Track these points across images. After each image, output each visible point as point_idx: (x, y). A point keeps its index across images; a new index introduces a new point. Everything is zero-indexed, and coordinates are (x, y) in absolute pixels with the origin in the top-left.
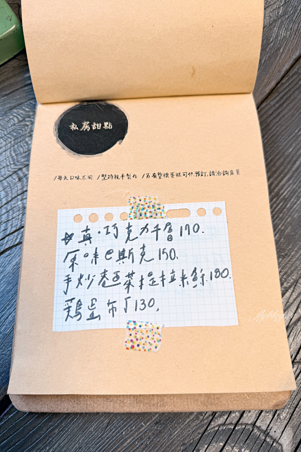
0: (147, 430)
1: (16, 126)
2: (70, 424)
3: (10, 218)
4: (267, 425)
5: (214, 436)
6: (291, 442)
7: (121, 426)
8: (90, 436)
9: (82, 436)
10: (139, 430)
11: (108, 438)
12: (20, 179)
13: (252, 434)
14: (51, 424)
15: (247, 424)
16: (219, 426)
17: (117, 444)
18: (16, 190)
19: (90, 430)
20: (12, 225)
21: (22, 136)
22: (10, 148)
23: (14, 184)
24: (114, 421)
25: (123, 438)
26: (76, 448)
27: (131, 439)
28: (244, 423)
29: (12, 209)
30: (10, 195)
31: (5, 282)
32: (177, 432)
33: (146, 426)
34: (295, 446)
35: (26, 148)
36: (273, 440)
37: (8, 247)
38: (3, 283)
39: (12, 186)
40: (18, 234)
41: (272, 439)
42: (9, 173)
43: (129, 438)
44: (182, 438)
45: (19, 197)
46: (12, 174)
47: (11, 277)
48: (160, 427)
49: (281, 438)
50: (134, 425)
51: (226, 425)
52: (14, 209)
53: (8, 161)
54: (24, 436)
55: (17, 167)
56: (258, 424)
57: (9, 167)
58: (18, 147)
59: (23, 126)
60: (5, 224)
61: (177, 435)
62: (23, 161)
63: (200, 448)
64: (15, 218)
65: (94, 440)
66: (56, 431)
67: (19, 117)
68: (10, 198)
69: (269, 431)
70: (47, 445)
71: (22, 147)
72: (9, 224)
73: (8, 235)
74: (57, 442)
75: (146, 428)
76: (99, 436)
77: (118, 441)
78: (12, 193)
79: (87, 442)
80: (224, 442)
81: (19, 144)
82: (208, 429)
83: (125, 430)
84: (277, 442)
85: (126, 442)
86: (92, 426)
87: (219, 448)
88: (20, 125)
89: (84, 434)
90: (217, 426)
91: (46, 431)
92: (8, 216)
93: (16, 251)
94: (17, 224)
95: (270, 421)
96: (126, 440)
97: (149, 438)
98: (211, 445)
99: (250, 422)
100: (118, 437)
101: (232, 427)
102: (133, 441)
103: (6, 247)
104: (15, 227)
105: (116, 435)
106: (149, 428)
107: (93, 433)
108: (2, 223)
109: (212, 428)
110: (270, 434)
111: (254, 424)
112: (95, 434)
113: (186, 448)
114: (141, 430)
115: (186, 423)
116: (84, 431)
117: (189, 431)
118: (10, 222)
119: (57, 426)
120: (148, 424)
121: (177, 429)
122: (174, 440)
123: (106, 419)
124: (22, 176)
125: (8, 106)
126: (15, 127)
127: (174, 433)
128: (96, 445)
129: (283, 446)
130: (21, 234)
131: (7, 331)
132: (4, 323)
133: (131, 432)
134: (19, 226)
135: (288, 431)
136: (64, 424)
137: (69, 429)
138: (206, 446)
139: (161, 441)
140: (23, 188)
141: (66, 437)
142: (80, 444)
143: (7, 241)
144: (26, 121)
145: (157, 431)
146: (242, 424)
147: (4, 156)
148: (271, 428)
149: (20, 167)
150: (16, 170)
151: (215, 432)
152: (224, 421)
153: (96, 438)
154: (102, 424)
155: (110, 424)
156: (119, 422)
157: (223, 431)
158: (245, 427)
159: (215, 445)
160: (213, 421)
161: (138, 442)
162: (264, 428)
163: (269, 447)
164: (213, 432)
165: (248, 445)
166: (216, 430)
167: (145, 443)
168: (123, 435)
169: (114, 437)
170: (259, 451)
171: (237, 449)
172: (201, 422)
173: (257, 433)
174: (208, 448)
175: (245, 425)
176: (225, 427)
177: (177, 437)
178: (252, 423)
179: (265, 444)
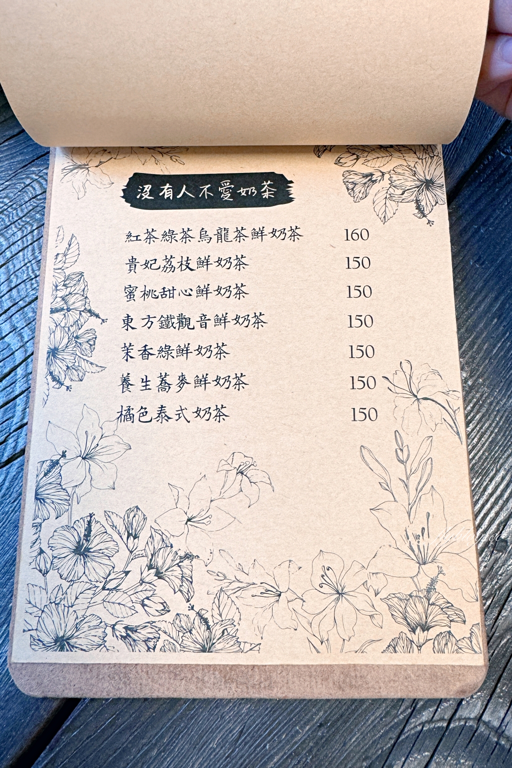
0: (306, 739)
1: (37, 200)
2: (176, 739)
4: (501, 719)
5: (416, 741)
7: (262, 735)
8: (212, 757)
9: (199, 757)
10: (293, 740)
11: (241, 757)
13: (476, 734)
14: (144, 741)
15: (467, 719)
16: (423, 724)
19: (211, 746)
22: (31, 244)
24: (250, 727)
25: (267, 755)
27: (281, 755)
28: (463, 717)
32: (354, 739)
33: (305, 732)
36: (510, 743)
41: (508, 740)
43: (276, 754)
44: (363, 747)
48: (328, 732)
50: (283, 733)
51: (433, 722)
53: (30, 269)
56: (486, 718)
57: (34, 281)
61: (356, 743)
63: (394, 762)
65: (218, 761)
66: (154, 753)
69: (504, 727)
75: (304, 736)
76: (227, 755)
77: (259, 759)
80: (432, 751)
82: (406, 730)
83: (269, 742)
85: (272, 760)
86: (214, 739)
87: (424, 761)
89: (202, 754)
90: (419, 725)
95: (505, 711)
96: (272, 757)
97: (310, 751)
98: (411, 757)
99: (472, 716)
100: (257, 754)
101: (445, 725)
102: (283, 759)
105: (255, 751)
106: (309, 736)
107: (217, 750)
109: (412, 729)
110: (506, 732)
111: (479, 719)
112: (219, 751)
113: (371, 764)
114: (296, 739)
115: (369, 722)
116: (202, 748)
117: (375, 735)
119: (156, 744)
120: (307, 728)
121: (355, 734)
122: (350, 752)
123: (236, 726)
125: (20, 158)
126: (38, 202)
127: (350, 739)
133: (279, 743)
136: (167, 740)
137: (175, 747)
138: (403, 759)
139: (330, 755)
145: (322, 738)
146: (460, 719)
147: (21, 258)
148: (508, 723)
151: (417, 735)
152: (432, 715)
153: (222, 758)
154: (230, 735)
155: (245, 734)
156: (260, 728)
157: (429, 732)
158: (466, 723)
159: (418, 755)
160: (412, 716)
161: (292, 759)
162: (496, 724)
163: (505, 753)
164: (413, 735)
165: (470, 752)
166: (418, 732)
167: (304, 760)
168: (266, 750)
169: (251, 754)
170: (488, 761)
171: (454, 761)
172: (393, 719)
173: (485, 733)
174: (407, 761)
175: (465, 721)
176: (432, 726)
177: (355, 746)
178: (476, 717)
179: (499, 750)
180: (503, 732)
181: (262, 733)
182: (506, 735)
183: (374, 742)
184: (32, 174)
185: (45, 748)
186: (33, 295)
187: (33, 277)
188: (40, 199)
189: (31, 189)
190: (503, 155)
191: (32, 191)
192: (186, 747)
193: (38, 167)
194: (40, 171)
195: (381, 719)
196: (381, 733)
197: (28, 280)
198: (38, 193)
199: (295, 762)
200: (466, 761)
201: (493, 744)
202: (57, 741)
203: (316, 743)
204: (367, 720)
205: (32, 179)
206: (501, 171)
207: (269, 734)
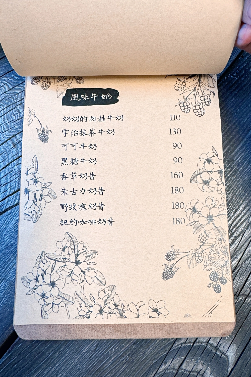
0: (127, 350)
1: (6, 93)
2: (67, 348)
3: (9, 181)
4: (218, 342)
5: (178, 352)
6: (235, 355)
7: (107, 347)
8: (83, 357)
9: (77, 357)
10: (121, 350)
11: (97, 357)
12: (15, 146)
13: (206, 349)
14: (52, 349)
15: (202, 342)
16: (182, 344)
17: (104, 361)
18: (12, 156)
19: (83, 352)
20: (11, 187)
21: (14, 103)
22: (3, 115)
23: (10, 150)
24: (101, 344)
25: (109, 356)
26: (72, 366)
27: (115, 356)
28: (200, 341)
29: (9, 173)
30: (7, 160)
31: (8, 237)
32: (150, 350)
33: (126, 346)
34: (238, 357)
35: (18, 116)
36: (222, 353)
37: (9, 207)
38: (6, 238)
39: (8, 151)
40: (16, 196)
42: (4, 139)
43: (113, 356)
44: (153, 354)
45: (15, 162)
46: (7, 140)
47: (13, 233)
48: (137, 347)
49: (228, 351)
50: (116, 347)
51: (186, 343)
52: (11, 172)
53: (2, 127)
54: (31, 360)
55: (11, 133)
56: (211, 342)
57: (4, 133)
58: (10, 114)
59: (13, 94)
60: (5, 186)
61: (150, 352)
62: (16, 128)
63: (167, 361)
64: (13, 181)
65: (86, 359)
66: (57, 354)
67: (9, 84)
68: (7, 162)
69: (219, 346)
70: (49, 365)
71: (14, 115)
72: (8, 186)
73: (8, 196)
74: (58, 362)
75: (126, 348)
76: (90, 356)
77: (105, 358)
78: (8, 157)
79: (81, 361)
80: (185, 356)
81: (11, 111)
82: (173, 347)
83: (110, 351)
84: (225, 355)
85: (111, 359)
86: (84, 349)
87: (181, 361)
88: (11, 93)
89: (79, 355)
90: (180, 344)
91: (49, 355)
92: (6, 179)
93: (16, 211)
94: (15, 187)
95: (220, 339)
96: (111, 357)
97: (129, 355)
98: (175, 359)
99: (204, 341)
100: (105, 356)
101: (192, 345)
102: (116, 358)
103: (7, 207)
104: (13, 188)
105: (103, 354)
106: (128, 348)
107: (86, 354)
108: (2, 185)
109: (176, 346)
110: (220, 349)
111: (208, 342)
114: (122, 350)
115: (157, 343)
116: (79, 353)
117: (159, 349)
118: (9, 184)
119: (57, 351)
120: (128, 345)
121: (150, 348)
122: (147, 356)
123: (95, 343)
124: (16, 143)
126: (7, 95)
127: (148, 350)
128: (88, 363)
129: (229, 358)
130: (19, 196)
131: (13, 278)
132: (10, 272)
133: (114, 351)
134: (17, 188)
135: (233, 346)
136: (63, 349)
137: (66, 352)
138: (172, 360)
139: (138, 357)
140: (18, 154)
141: (65, 359)
142: (75, 363)
143: (8, 202)
144: (16, 89)
145: (134, 350)
146: (198, 342)
148: (221, 345)
149: (14, 133)
150: (11, 136)
151: (179, 349)
152: (186, 340)
153: (88, 357)
154: (92, 347)
155: (99, 346)
156: (106, 344)
157: (184, 348)
158: (201, 344)
159: (179, 358)
160: (177, 340)
161: (120, 359)
162: (215, 345)
163: (218, 358)
164: (176, 349)
165: (203, 357)
166: (179, 347)
167: (126, 359)
168: (109, 354)
169: (102, 356)
170: (211, 361)
171: (195, 361)
172: (168, 342)
173: (210, 349)
174: (173, 360)
175: (201, 343)
176: (186, 345)
177: (150, 353)
178: (206, 341)
179: (216, 356)
180: (218, 348)
181: (107, 346)
182: (219, 349)
183: (158, 352)
184: (4, 81)
185: (6, 351)
186: (4, 140)
187: (4, 131)
188: (8, 93)
189: (3, 88)
190: (232, 77)
191: (4, 89)
192: (72, 352)
193: (7, 77)
194: (8, 80)
195: (162, 341)
196: (162, 348)
197: (1, 133)
198: (7, 90)
199: (121, 360)
200: (201, 361)
201: (213, 354)
202: (12, 348)
203: (132, 352)
204: (156, 342)
205: (4, 83)
206: (231, 85)
207: (110, 347)
